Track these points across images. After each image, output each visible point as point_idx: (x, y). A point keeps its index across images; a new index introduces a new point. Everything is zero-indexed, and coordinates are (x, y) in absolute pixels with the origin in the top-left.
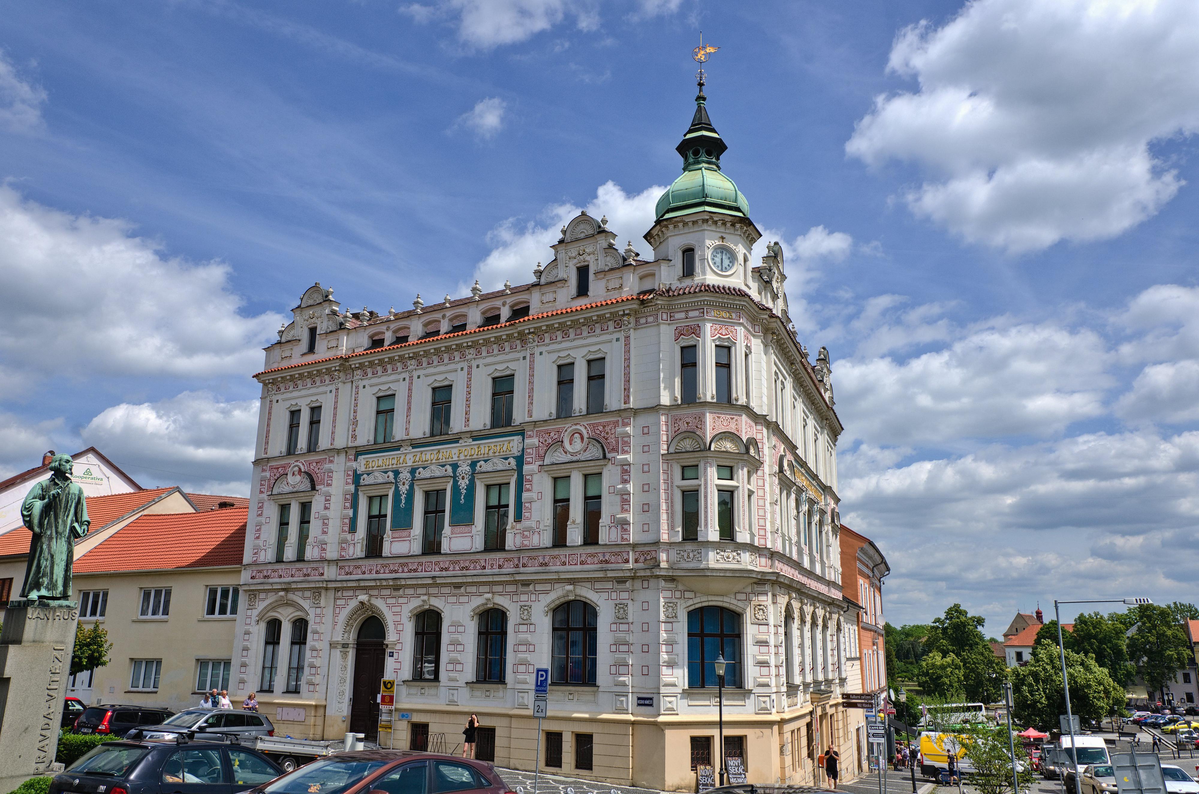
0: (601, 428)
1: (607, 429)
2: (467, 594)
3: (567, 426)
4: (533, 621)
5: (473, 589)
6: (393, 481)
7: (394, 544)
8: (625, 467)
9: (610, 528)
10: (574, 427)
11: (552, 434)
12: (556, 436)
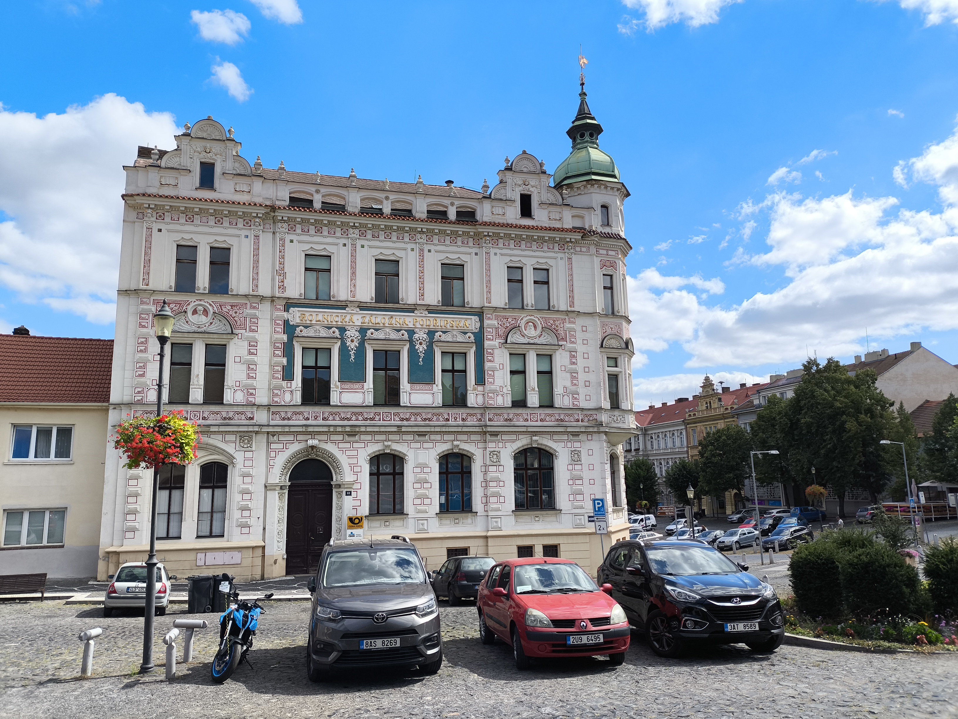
0: (552, 322)
1: (557, 323)
2: (431, 441)
3: (523, 315)
4: (502, 463)
5: (438, 437)
6: (339, 337)
7: (343, 395)
8: (573, 353)
9: (563, 396)
10: (529, 317)
11: (510, 320)
12: (513, 322)
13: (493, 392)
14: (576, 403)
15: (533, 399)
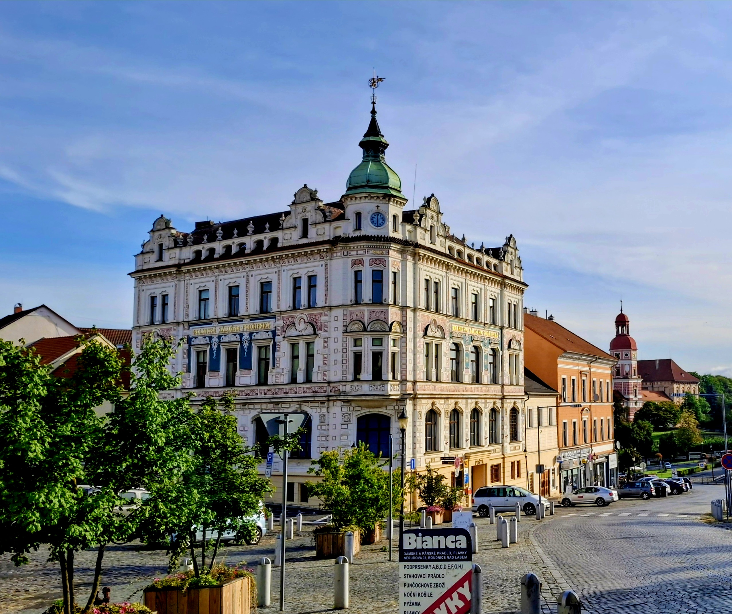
0: (314, 317)
1: (317, 317)
3: (297, 315)
8: (325, 339)
10: (301, 315)
12: (292, 320)
13: (278, 373)
14: (325, 378)
15: (301, 377)
